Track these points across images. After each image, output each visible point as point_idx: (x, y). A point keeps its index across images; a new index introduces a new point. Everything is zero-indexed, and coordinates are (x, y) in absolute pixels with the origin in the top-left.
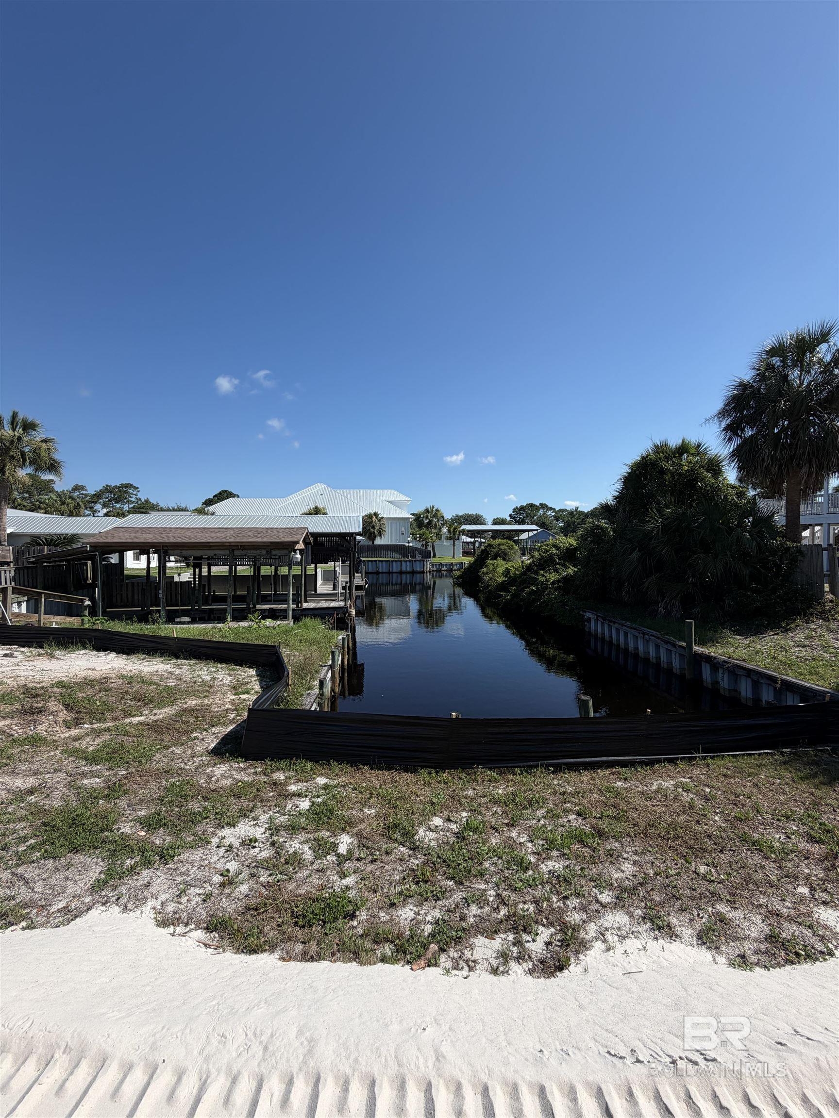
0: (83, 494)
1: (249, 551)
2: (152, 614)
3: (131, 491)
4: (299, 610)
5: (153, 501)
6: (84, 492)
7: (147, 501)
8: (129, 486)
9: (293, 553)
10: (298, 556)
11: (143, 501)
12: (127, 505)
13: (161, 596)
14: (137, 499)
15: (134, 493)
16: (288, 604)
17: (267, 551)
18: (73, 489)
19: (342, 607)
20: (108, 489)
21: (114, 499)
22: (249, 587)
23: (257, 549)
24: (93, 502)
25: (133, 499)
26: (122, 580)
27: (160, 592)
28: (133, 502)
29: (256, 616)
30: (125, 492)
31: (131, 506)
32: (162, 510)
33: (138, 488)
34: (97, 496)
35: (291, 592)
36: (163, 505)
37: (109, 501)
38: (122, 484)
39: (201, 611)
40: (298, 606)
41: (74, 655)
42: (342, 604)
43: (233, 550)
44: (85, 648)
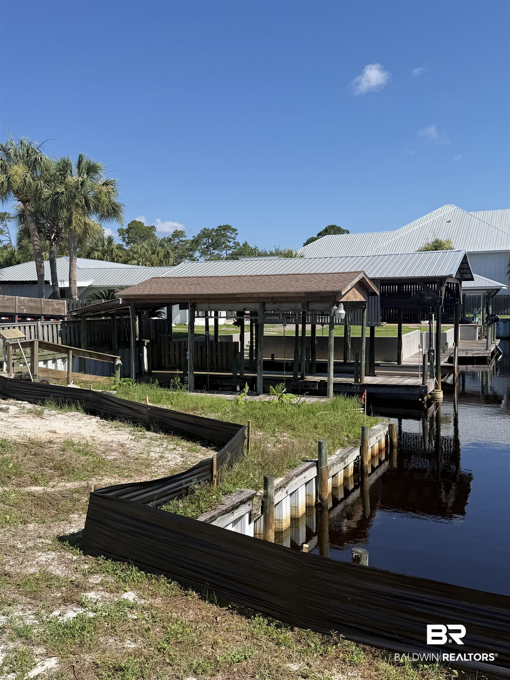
0: (182, 241)
1: (282, 305)
2: (174, 379)
3: (229, 234)
4: (357, 386)
5: (252, 245)
6: (183, 239)
7: (245, 245)
8: (227, 228)
9: (335, 307)
10: (342, 311)
11: (241, 245)
12: (225, 251)
13: (188, 358)
14: (235, 243)
15: (233, 236)
16: (329, 376)
17: (303, 305)
18: (173, 235)
19: (419, 386)
20: (206, 234)
21: (212, 245)
22: (296, 352)
23: (291, 302)
24: (191, 250)
25: (231, 244)
26: (170, 339)
27: (188, 353)
28: (231, 248)
29: (280, 388)
30: (224, 236)
31: (229, 252)
32: (260, 255)
33: (236, 230)
34: (196, 242)
35: (332, 361)
36: (260, 249)
37: (207, 247)
38: (220, 227)
39: (243, 379)
40: (356, 381)
41: (63, 416)
42: (418, 381)
43: (264, 304)
44: (78, 410)
